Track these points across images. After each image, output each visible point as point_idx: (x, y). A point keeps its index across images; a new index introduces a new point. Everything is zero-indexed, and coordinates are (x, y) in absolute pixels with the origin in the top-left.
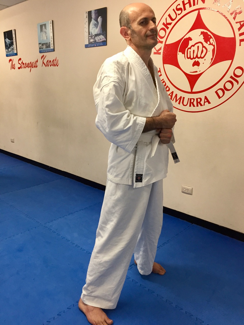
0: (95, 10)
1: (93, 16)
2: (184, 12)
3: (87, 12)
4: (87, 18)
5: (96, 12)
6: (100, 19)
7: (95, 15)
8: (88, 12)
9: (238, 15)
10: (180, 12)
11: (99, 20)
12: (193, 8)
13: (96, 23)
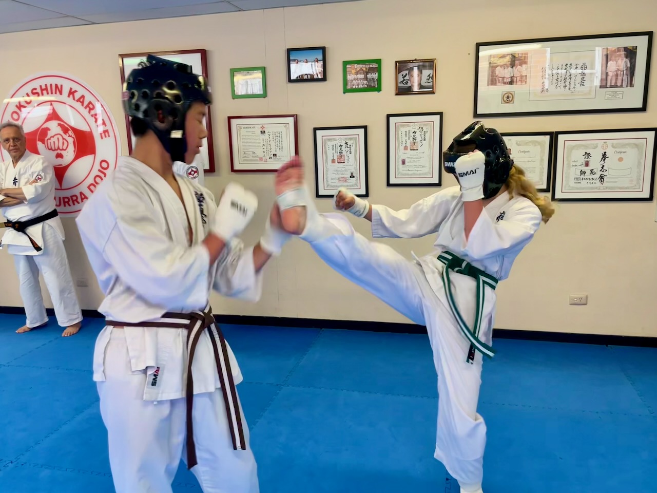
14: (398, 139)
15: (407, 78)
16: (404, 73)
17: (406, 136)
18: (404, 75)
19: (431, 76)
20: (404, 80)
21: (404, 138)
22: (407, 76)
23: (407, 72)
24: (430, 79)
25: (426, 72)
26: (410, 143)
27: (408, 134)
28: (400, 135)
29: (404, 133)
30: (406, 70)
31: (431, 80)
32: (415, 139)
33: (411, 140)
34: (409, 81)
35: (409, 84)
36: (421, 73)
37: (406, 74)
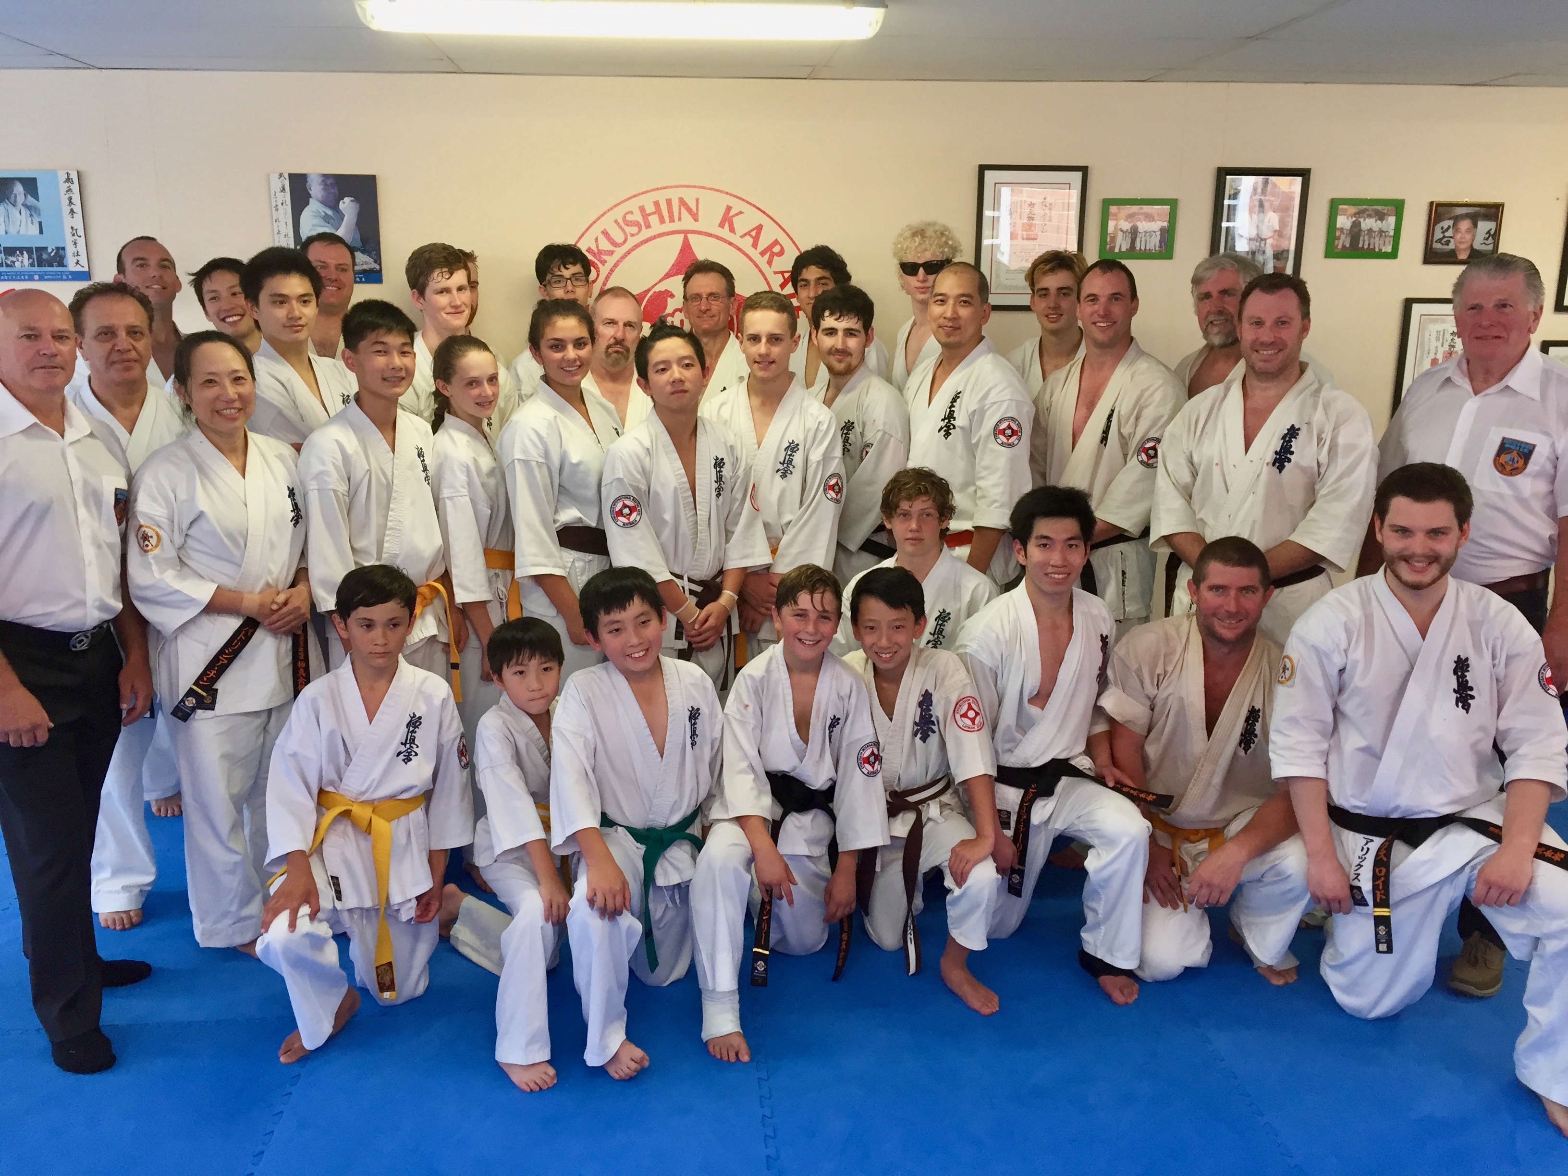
0: (326, 176)
1: (316, 189)
2: (646, 234)
3: (287, 177)
4: (283, 190)
5: (329, 182)
6: (347, 205)
7: (325, 189)
8: (291, 175)
9: (776, 258)
10: (635, 230)
11: (342, 206)
12: (668, 227)
13: (330, 212)
14: (1423, 345)
15: (1449, 233)
16: (1446, 224)
17: (1438, 339)
18: (1445, 227)
19: (1492, 232)
20: (1444, 237)
21: (1434, 343)
22: (1451, 230)
23: (1451, 223)
24: (1491, 238)
25: (1485, 226)
26: (1444, 352)
27: (1441, 337)
28: (1427, 336)
29: (1434, 335)
30: (1450, 219)
31: (1491, 240)
32: (1454, 347)
33: (1446, 348)
34: (1452, 240)
35: (1452, 246)
36: (1475, 225)
37: (1449, 227)
